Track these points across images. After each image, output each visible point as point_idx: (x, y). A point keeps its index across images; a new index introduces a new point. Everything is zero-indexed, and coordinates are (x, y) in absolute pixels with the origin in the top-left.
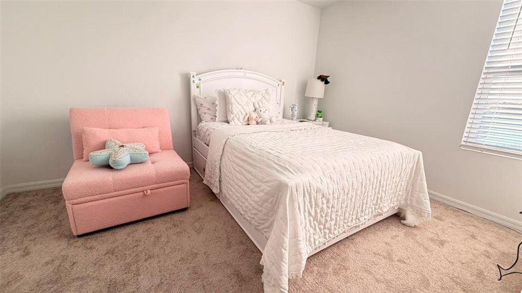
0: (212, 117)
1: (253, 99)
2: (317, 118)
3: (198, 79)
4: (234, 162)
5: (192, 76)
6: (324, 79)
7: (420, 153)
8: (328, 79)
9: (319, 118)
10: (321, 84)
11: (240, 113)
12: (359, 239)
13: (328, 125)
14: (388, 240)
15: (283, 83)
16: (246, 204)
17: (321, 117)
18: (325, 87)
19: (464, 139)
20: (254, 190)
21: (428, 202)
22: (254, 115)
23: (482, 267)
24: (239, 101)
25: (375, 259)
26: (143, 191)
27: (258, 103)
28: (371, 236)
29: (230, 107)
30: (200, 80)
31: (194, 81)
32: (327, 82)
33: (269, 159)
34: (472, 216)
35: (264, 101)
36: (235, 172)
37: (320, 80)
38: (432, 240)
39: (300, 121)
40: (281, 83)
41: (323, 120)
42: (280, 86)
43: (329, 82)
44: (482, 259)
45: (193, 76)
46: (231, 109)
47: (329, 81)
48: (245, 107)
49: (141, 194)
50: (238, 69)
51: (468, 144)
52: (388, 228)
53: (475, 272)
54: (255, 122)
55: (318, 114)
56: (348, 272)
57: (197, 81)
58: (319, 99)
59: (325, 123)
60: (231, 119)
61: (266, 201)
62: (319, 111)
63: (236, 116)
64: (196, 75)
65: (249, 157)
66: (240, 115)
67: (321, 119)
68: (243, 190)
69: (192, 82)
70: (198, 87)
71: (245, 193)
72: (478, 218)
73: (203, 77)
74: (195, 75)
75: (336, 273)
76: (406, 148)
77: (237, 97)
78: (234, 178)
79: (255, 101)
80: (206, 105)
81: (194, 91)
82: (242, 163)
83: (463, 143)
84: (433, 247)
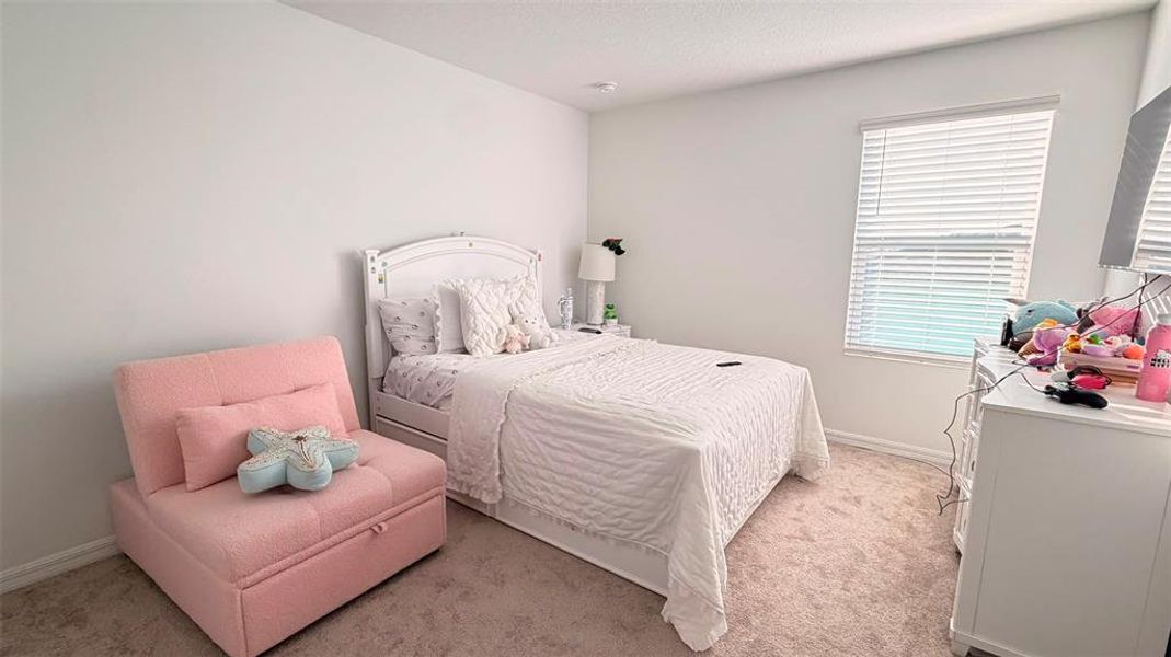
0: (423, 344)
1: (508, 300)
2: (607, 320)
3: (381, 263)
4: (545, 432)
5: (369, 257)
6: (614, 246)
7: (806, 370)
8: (622, 246)
9: (613, 320)
10: (610, 254)
11: (489, 331)
12: (758, 524)
13: (628, 333)
14: (795, 514)
15: (540, 256)
16: (597, 502)
17: (614, 317)
18: (616, 260)
19: (847, 340)
20: (616, 475)
21: (825, 443)
22: (516, 331)
23: (909, 518)
24: (487, 307)
25: (791, 545)
26: (371, 528)
27: (516, 304)
28: (770, 515)
29: (472, 321)
30: (384, 264)
31: (373, 269)
32: (619, 252)
33: (636, 416)
34: (875, 454)
35: (526, 300)
36: (549, 449)
37: (607, 249)
38: (845, 499)
39: (582, 330)
40: (536, 257)
41: (618, 323)
42: (534, 263)
43: (623, 252)
44: (905, 509)
45: (373, 259)
46: (473, 326)
47: (623, 248)
48: (497, 317)
49: (368, 533)
50: (453, 235)
51: (852, 347)
52: (786, 498)
53: (905, 528)
54: (519, 347)
55: (607, 313)
56: (769, 572)
57: (380, 269)
58: (606, 282)
59: (624, 328)
60: (473, 345)
61: (654, 485)
62: (608, 306)
63: (482, 337)
64: (379, 255)
65: (590, 418)
66: (491, 335)
67: (615, 321)
68: (581, 480)
69: (370, 270)
70: (381, 281)
71: (589, 483)
72: (883, 456)
73: (391, 258)
74: (375, 256)
75: (755, 578)
76: (788, 365)
77: (483, 298)
78: (553, 463)
79: (510, 302)
80: (409, 319)
81: (374, 291)
82: (571, 432)
83: (846, 346)
84: (850, 508)
